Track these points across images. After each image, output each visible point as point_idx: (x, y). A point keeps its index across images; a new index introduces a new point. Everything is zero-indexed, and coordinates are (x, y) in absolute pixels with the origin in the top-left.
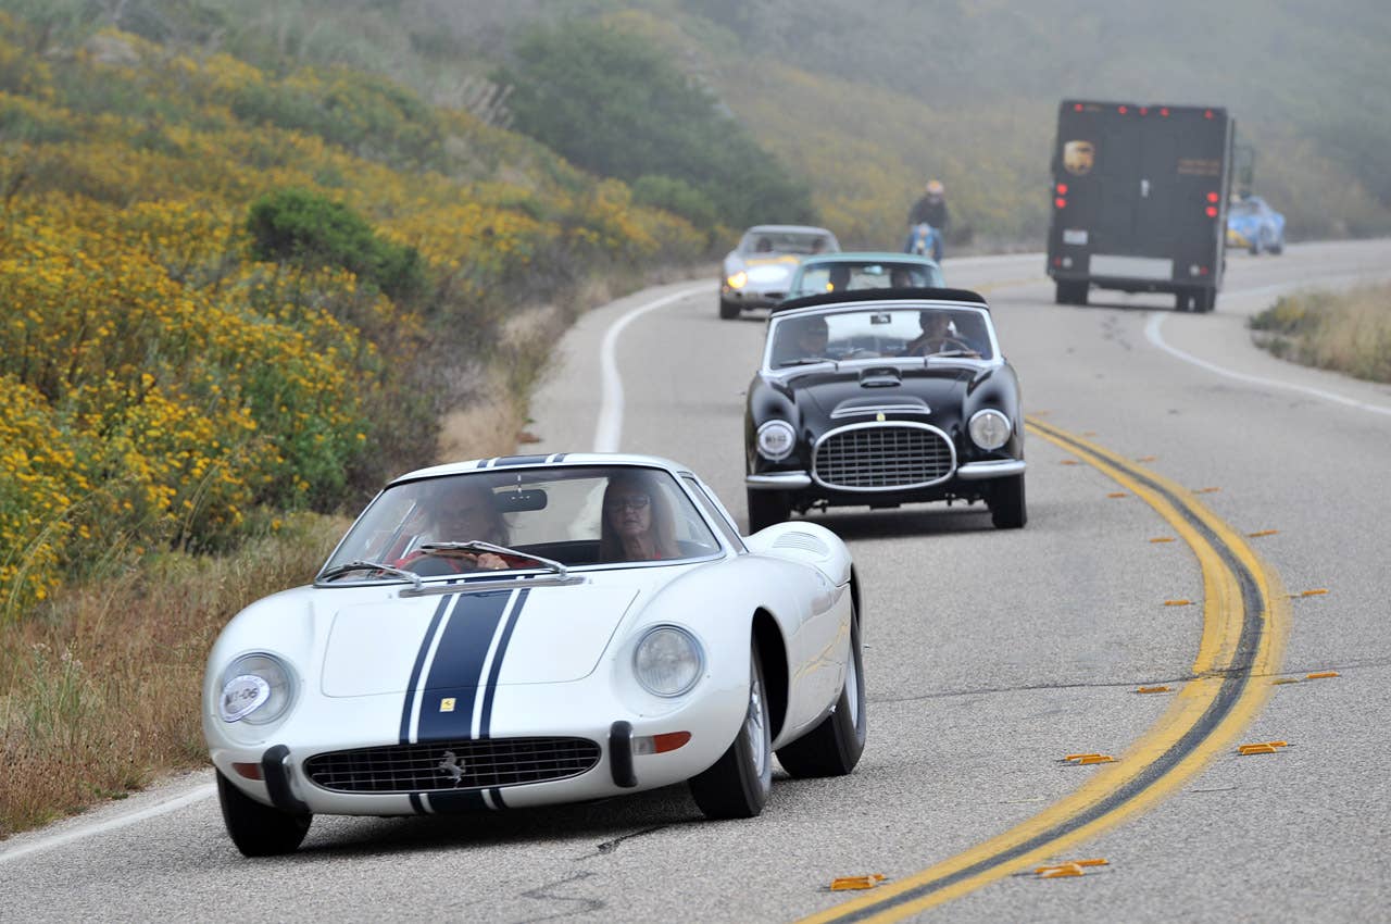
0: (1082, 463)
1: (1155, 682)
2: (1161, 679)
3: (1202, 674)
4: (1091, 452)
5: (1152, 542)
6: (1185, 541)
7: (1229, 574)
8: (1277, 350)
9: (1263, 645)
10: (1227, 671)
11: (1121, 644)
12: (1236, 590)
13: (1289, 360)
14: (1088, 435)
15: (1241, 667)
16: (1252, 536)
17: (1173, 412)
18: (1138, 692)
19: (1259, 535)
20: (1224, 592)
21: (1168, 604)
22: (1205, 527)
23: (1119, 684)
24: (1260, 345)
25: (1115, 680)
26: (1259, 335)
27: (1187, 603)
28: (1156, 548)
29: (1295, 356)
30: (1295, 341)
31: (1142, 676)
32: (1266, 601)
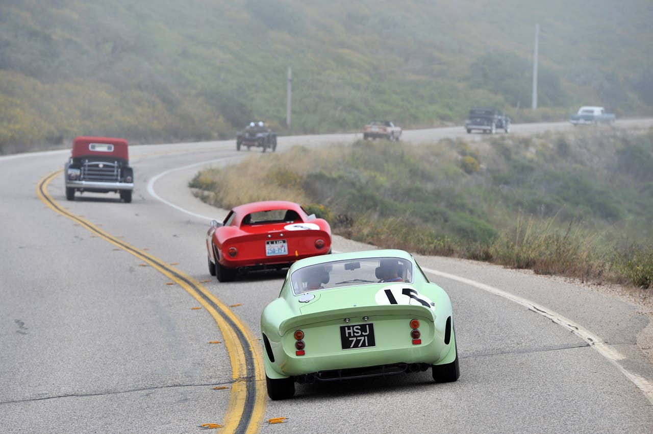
0: (149, 266)
1: (219, 384)
2: (221, 382)
3: (237, 380)
4: (149, 259)
5: (193, 309)
6: (206, 309)
7: (229, 326)
8: (204, 199)
9: (256, 365)
10: (246, 378)
11: (199, 364)
12: (235, 335)
13: (210, 204)
14: (146, 249)
15: (251, 376)
16: (232, 306)
17: (175, 236)
18: (214, 389)
19: (235, 306)
20: (231, 337)
21: (210, 343)
22: (211, 301)
23: (205, 385)
24: (196, 196)
25: (203, 383)
26: (195, 190)
27: (218, 343)
28: (195, 313)
29: (212, 202)
30: (211, 194)
31: (214, 381)
32: (249, 342)
